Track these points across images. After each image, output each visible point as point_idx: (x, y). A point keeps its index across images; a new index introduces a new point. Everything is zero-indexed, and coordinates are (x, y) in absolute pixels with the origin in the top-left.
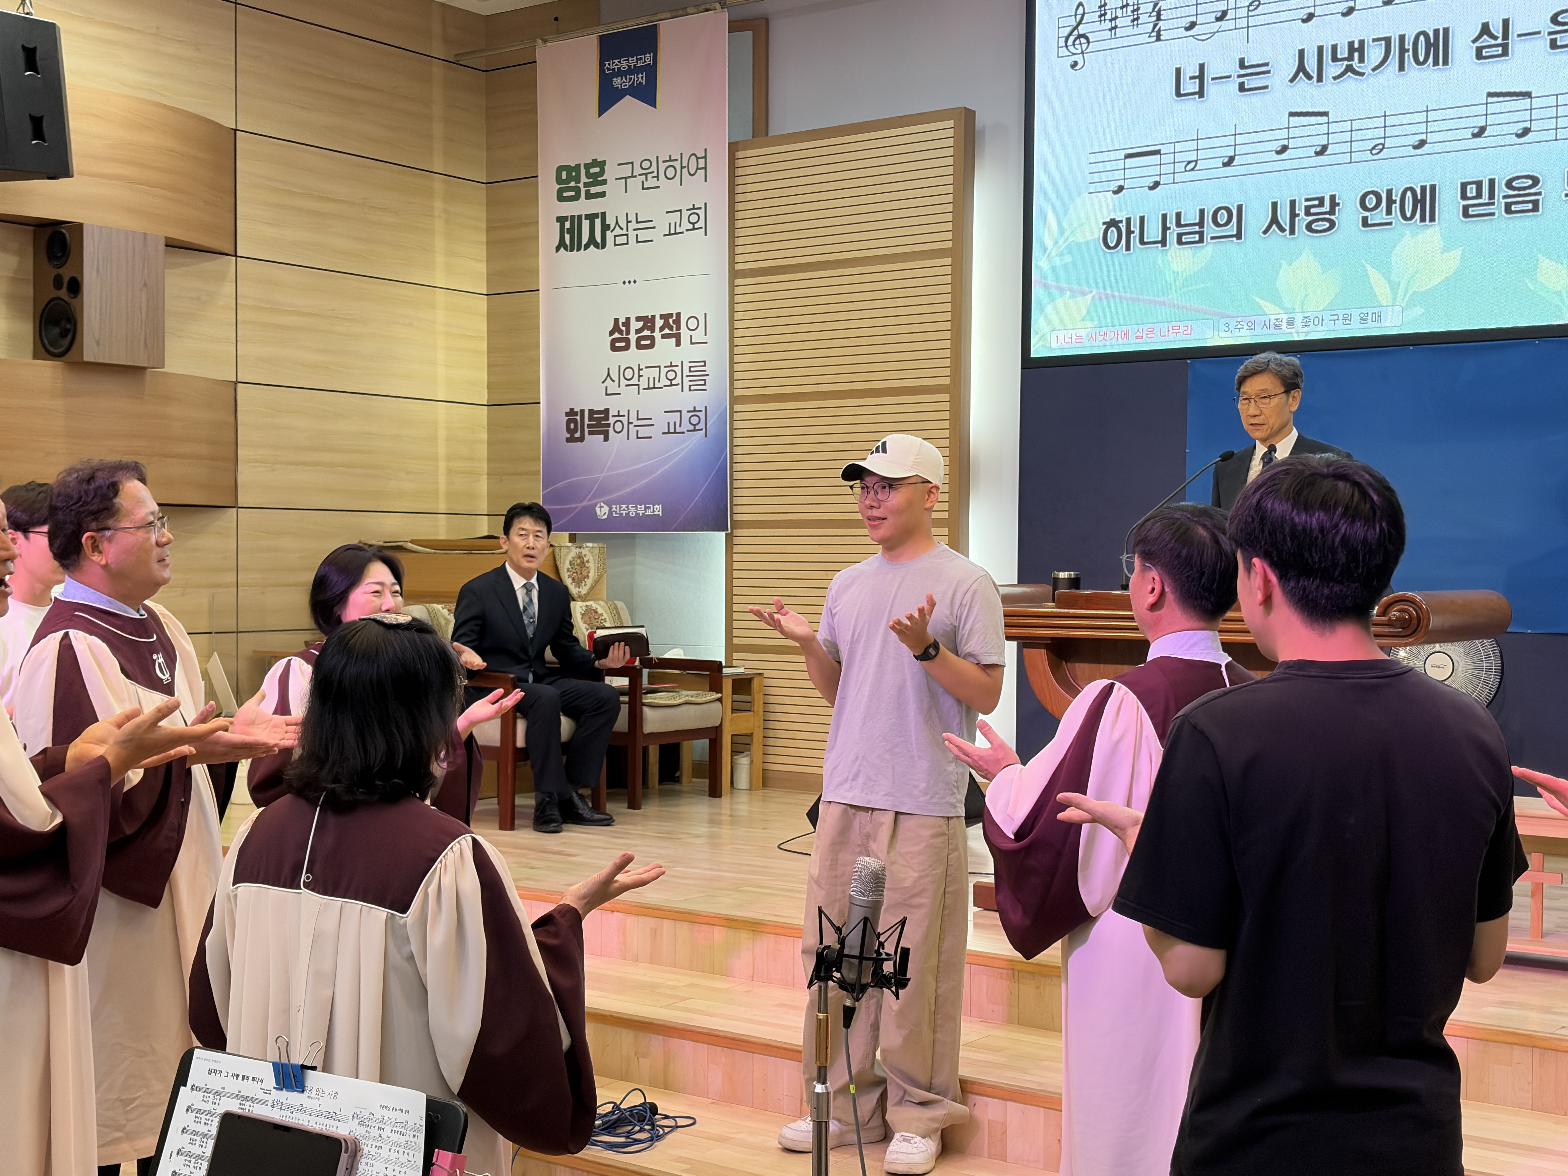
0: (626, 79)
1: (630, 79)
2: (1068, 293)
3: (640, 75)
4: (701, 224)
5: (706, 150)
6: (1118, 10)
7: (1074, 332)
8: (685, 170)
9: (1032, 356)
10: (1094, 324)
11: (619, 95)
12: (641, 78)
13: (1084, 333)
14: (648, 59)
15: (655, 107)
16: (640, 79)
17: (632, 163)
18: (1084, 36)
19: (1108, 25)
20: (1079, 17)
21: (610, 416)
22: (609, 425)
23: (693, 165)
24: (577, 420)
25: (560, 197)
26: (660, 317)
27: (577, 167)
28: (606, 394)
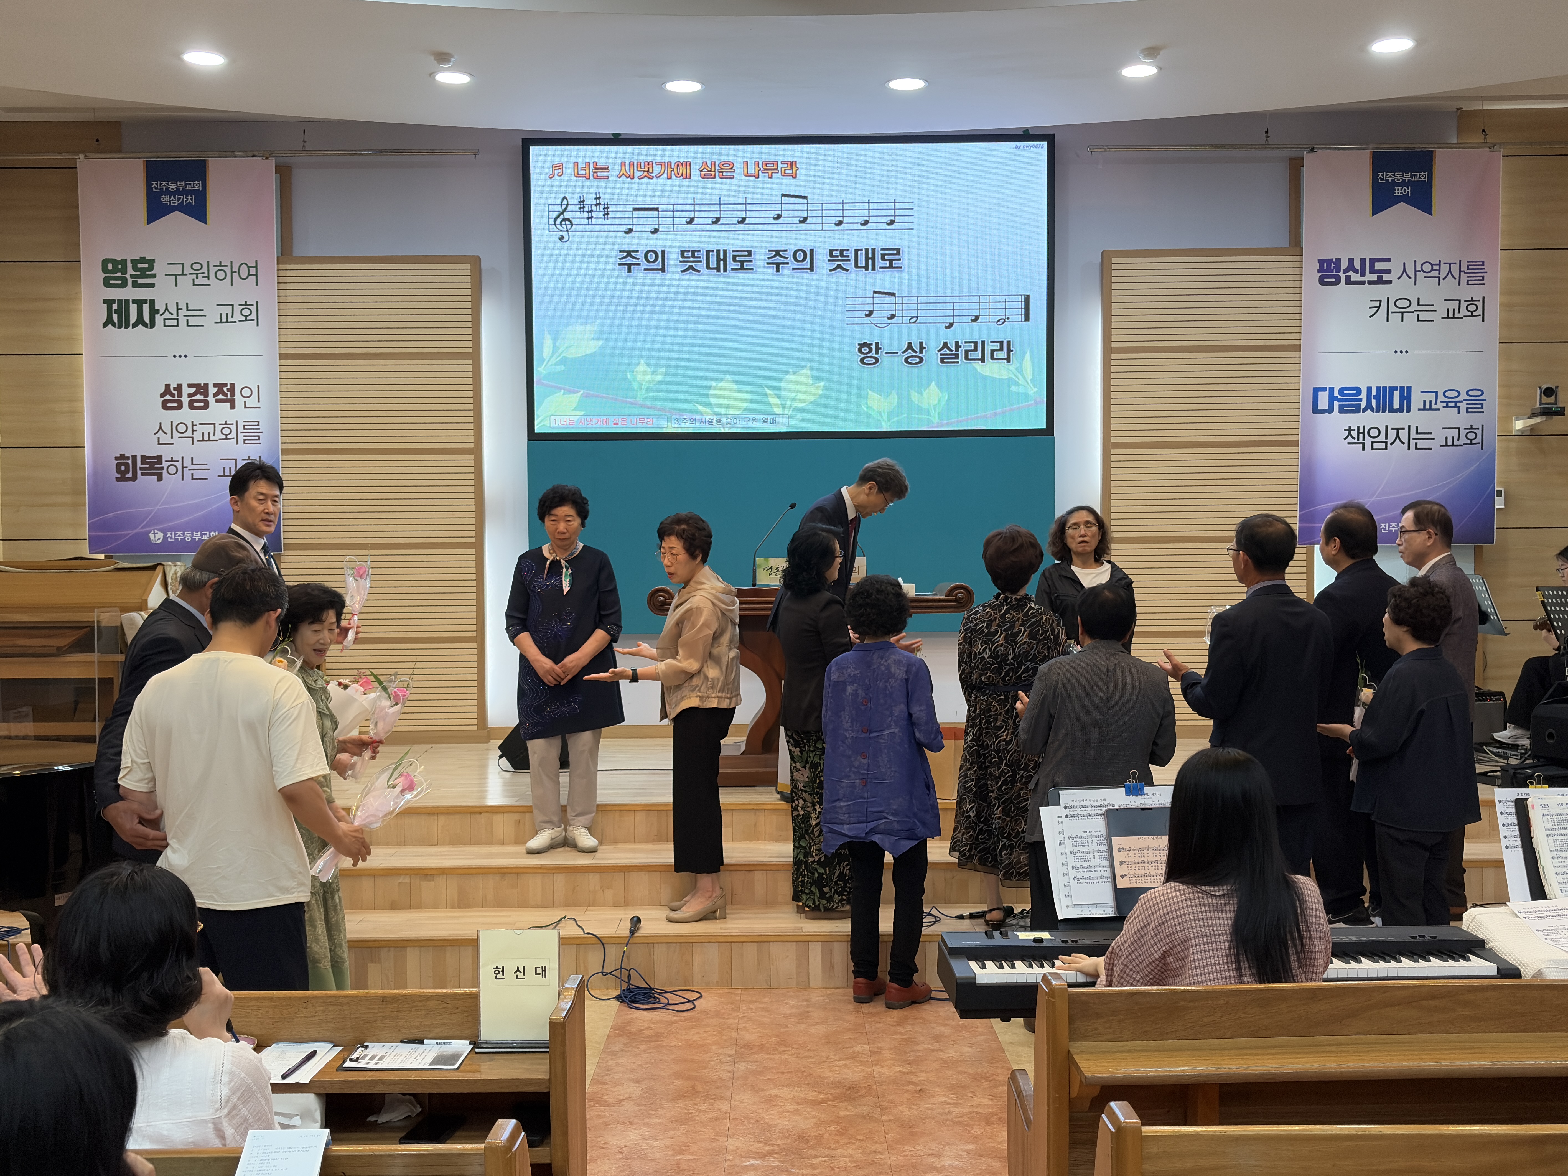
0: (175, 198)
1: (179, 199)
2: (563, 391)
3: (189, 197)
4: (253, 316)
5: (256, 261)
6: (593, 206)
7: (567, 417)
8: (235, 275)
9: (536, 431)
10: (582, 413)
11: (169, 210)
12: (191, 199)
13: (575, 419)
14: (197, 185)
15: (205, 223)
16: (189, 200)
17: (183, 264)
18: (568, 220)
19: (586, 215)
20: (564, 207)
21: (163, 461)
22: (162, 468)
23: (244, 272)
24: (128, 463)
25: (107, 284)
26: (215, 385)
27: (124, 262)
28: (159, 444)
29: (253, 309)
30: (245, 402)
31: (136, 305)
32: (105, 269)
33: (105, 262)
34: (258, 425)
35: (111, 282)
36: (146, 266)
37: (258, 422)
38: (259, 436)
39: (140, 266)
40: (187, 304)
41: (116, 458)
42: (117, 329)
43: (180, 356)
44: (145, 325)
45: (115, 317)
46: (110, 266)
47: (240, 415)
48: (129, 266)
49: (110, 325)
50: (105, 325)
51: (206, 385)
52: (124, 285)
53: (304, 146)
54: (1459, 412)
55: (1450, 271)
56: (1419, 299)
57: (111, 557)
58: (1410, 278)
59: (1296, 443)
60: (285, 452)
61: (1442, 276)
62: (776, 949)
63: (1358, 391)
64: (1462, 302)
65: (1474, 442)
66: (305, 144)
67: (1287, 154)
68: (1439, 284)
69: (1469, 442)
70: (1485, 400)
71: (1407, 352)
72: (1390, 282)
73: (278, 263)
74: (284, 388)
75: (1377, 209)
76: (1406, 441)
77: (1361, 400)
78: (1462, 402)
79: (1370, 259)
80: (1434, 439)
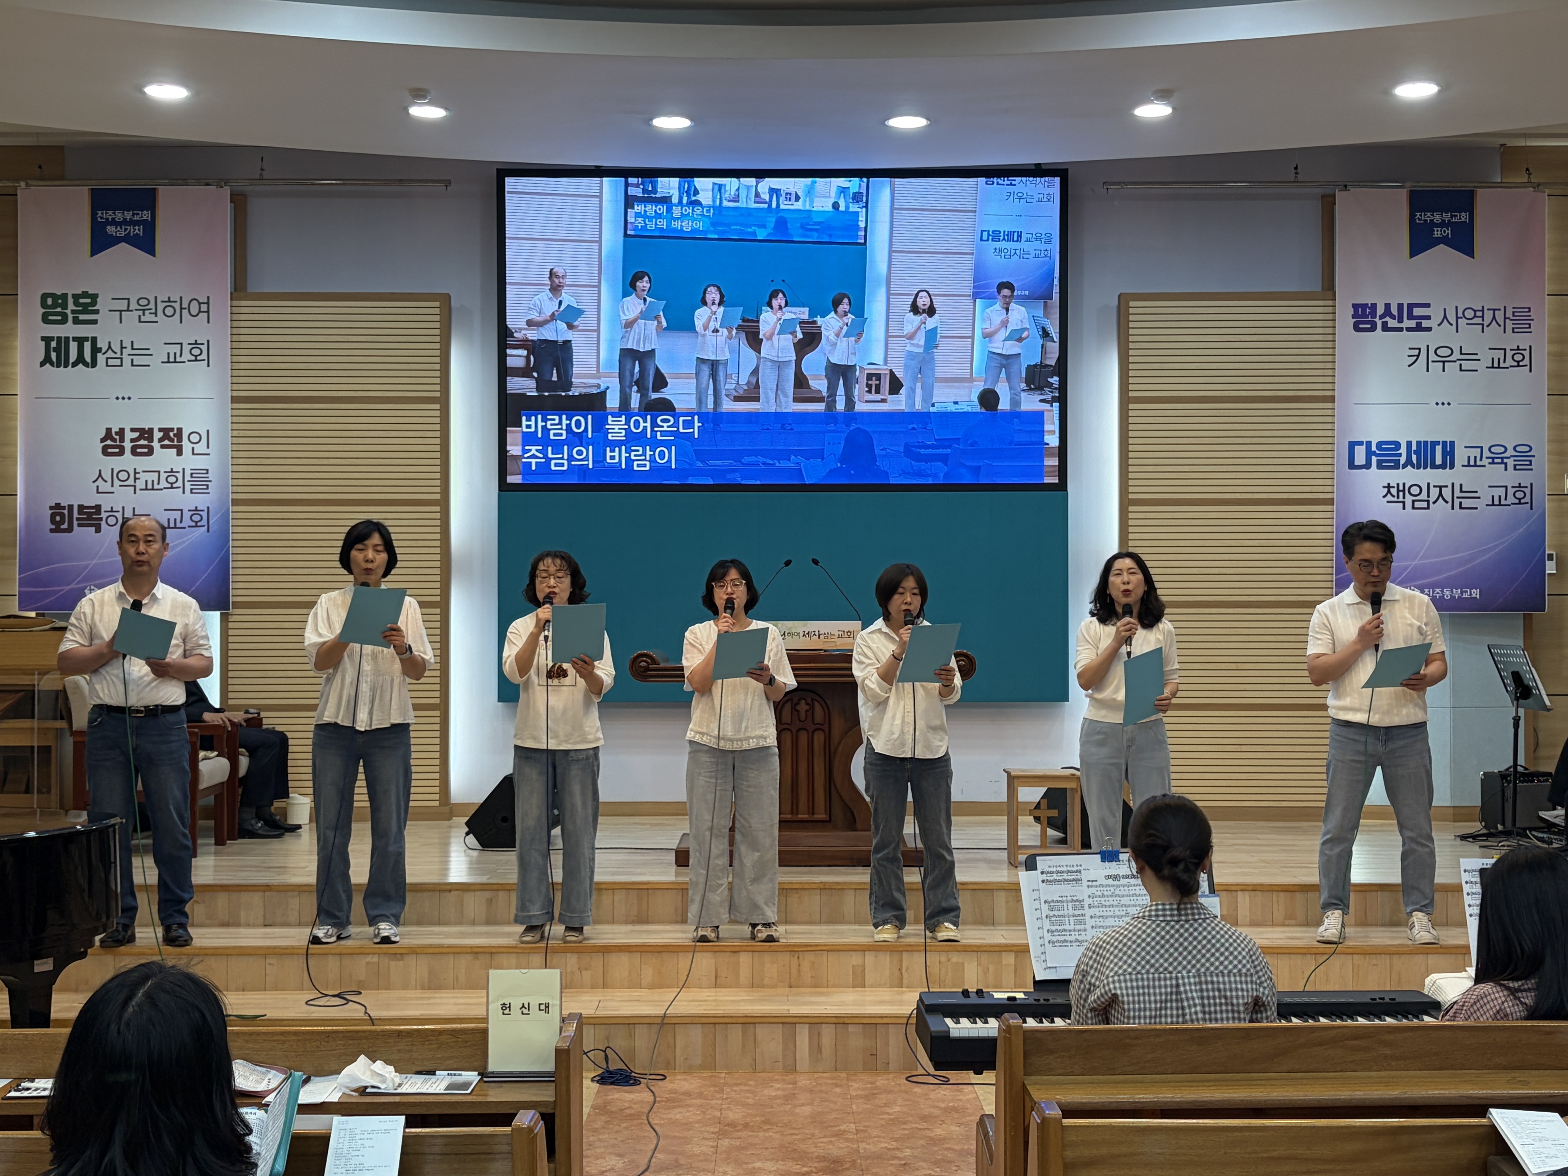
0: (121, 229)
1: (126, 229)
3: (137, 228)
4: (204, 356)
5: (208, 298)
8: (185, 312)
9: (509, 481)
11: (114, 241)
12: (139, 230)
14: (146, 215)
15: (154, 256)
16: (137, 231)
17: (128, 299)
21: (102, 511)
22: (101, 519)
23: (194, 308)
24: (64, 514)
25: (45, 320)
26: (160, 430)
27: (64, 296)
28: (98, 492)
29: (204, 348)
30: (193, 448)
31: (76, 343)
32: (44, 305)
33: (44, 297)
34: (207, 473)
35: (51, 318)
36: (88, 300)
37: (207, 470)
38: (207, 486)
39: (82, 301)
40: (132, 342)
41: (51, 508)
42: (55, 369)
43: (123, 398)
44: (86, 365)
45: (54, 356)
46: (50, 301)
47: (188, 462)
48: (70, 301)
49: (48, 365)
50: (42, 364)
51: (151, 430)
52: (64, 321)
53: (261, 175)
54: (1506, 469)
55: (1494, 317)
56: (1461, 347)
57: (43, 615)
58: (1451, 325)
59: (1331, 502)
60: (235, 502)
61: (1486, 323)
62: (761, 1032)
63: (1397, 445)
64: (1508, 351)
65: (1522, 501)
66: (264, 172)
67: (1320, 191)
68: (1483, 331)
69: (1517, 501)
70: (1534, 456)
71: (1449, 404)
72: (1429, 329)
73: (231, 299)
74: (235, 433)
75: (1416, 249)
76: (1449, 499)
77: (1400, 455)
78: (1508, 458)
79: (1409, 305)
80: (1479, 498)
